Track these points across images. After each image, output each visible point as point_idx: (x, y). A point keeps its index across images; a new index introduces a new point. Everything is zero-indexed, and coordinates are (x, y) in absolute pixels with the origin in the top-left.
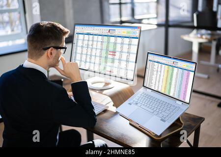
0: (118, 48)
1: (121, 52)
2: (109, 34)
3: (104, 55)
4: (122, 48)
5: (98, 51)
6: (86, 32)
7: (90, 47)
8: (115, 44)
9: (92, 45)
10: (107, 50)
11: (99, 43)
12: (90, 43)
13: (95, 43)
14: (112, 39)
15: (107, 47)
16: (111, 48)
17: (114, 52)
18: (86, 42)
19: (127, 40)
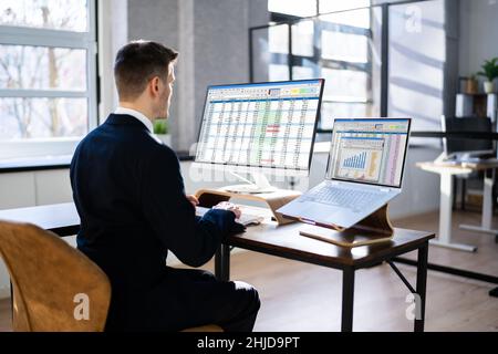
0: (284, 119)
1: (289, 124)
2: (269, 97)
3: (258, 133)
4: (290, 117)
5: (249, 128)
6: (227, 97)
7: (235, 122)
8: (279, 112)
9: (238, 119)
10: (264, 124)
11: (251, 115)
12: (235, 115)
13: (243, 115)
14: (274, 105)
15: (265, 118)
16: (271, 121)
17: (277, 126)
18: (226, 116)
19: (299, 104)
